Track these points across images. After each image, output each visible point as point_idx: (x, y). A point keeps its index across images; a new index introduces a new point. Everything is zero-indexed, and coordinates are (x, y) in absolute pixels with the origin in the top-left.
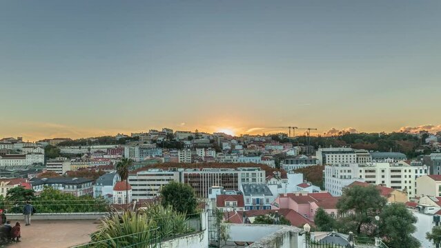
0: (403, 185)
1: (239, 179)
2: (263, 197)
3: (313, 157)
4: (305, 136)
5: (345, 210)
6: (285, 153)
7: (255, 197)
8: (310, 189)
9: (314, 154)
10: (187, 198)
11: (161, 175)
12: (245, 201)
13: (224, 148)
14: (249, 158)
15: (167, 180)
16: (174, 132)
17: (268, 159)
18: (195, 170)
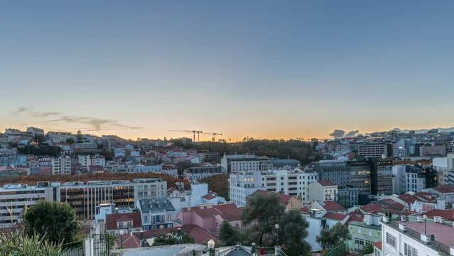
0: (298, 191)
1: (136, 194)
2: (164, 213)
3: (218, 165)
4: (210, 142)
5: (249, 220)
6: (189, 161)
7: (155, 214)
8: (215, 201)
9: (219, 162)
10: (63, 221)
11: (25, 192)
12: (143, 220)
13: (116, 156)
14: (147, 167)
15: (33, 199)
16: (45, 133)
17: (169, 168)
18: (77, 184)
